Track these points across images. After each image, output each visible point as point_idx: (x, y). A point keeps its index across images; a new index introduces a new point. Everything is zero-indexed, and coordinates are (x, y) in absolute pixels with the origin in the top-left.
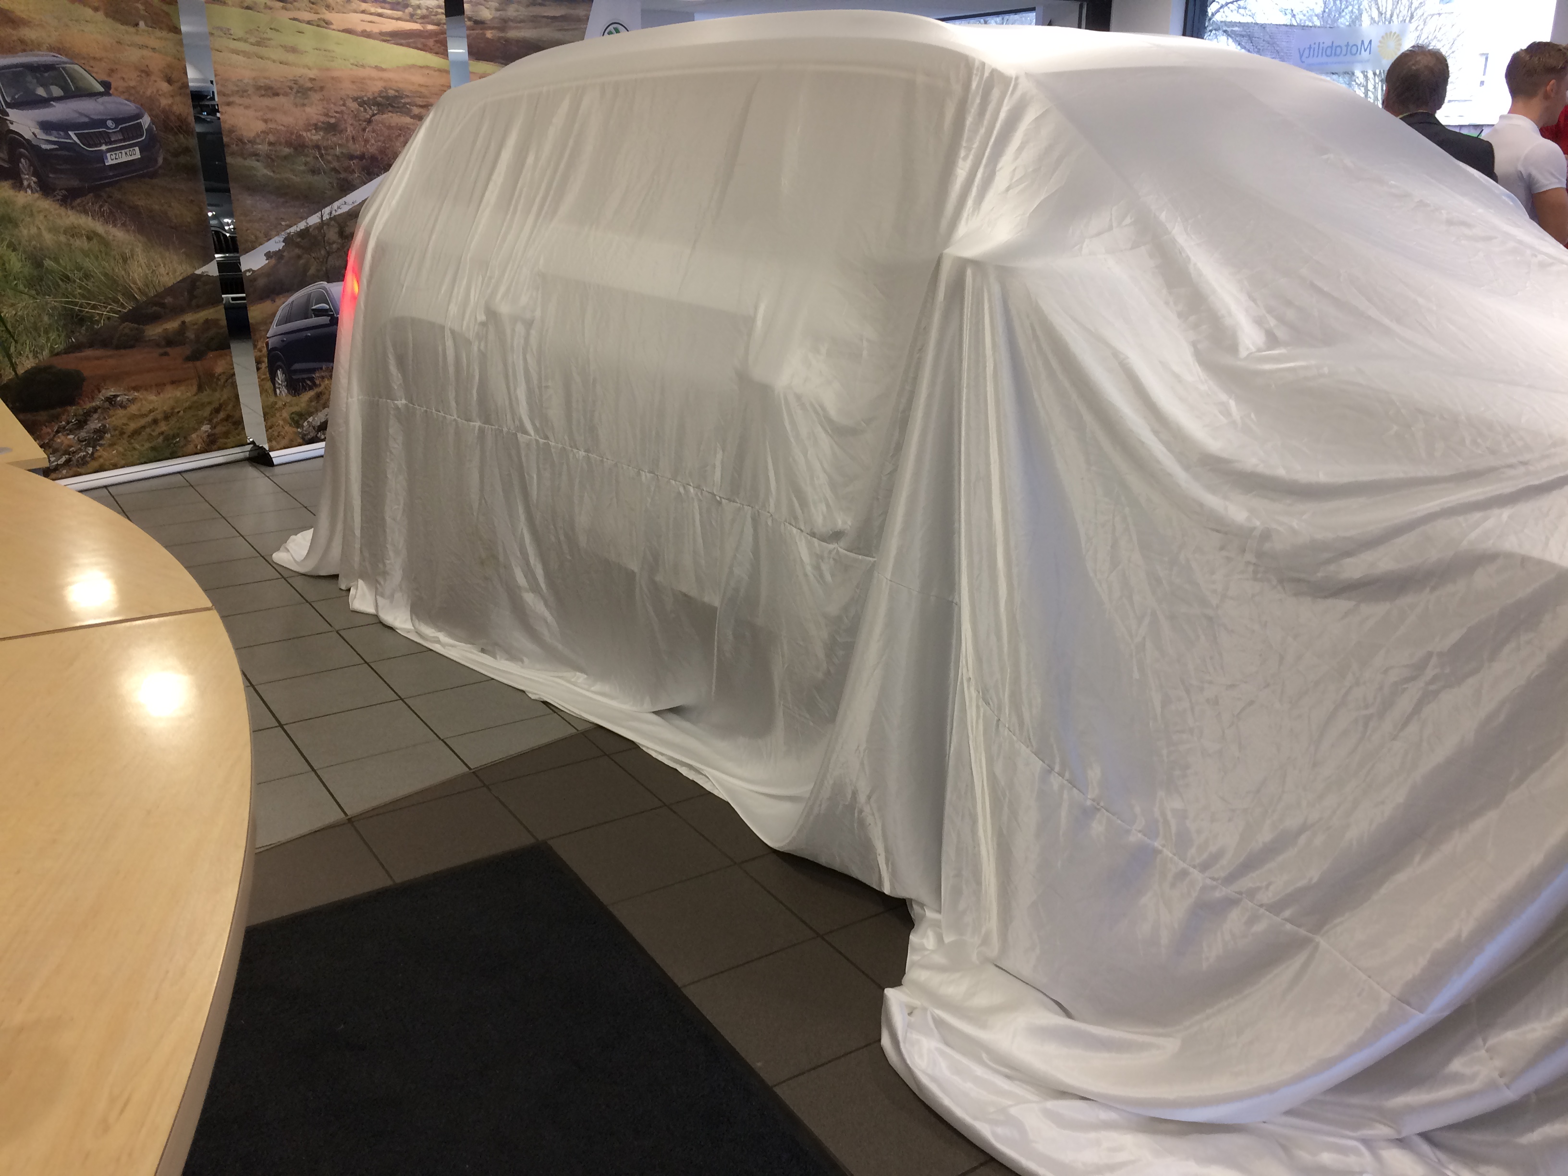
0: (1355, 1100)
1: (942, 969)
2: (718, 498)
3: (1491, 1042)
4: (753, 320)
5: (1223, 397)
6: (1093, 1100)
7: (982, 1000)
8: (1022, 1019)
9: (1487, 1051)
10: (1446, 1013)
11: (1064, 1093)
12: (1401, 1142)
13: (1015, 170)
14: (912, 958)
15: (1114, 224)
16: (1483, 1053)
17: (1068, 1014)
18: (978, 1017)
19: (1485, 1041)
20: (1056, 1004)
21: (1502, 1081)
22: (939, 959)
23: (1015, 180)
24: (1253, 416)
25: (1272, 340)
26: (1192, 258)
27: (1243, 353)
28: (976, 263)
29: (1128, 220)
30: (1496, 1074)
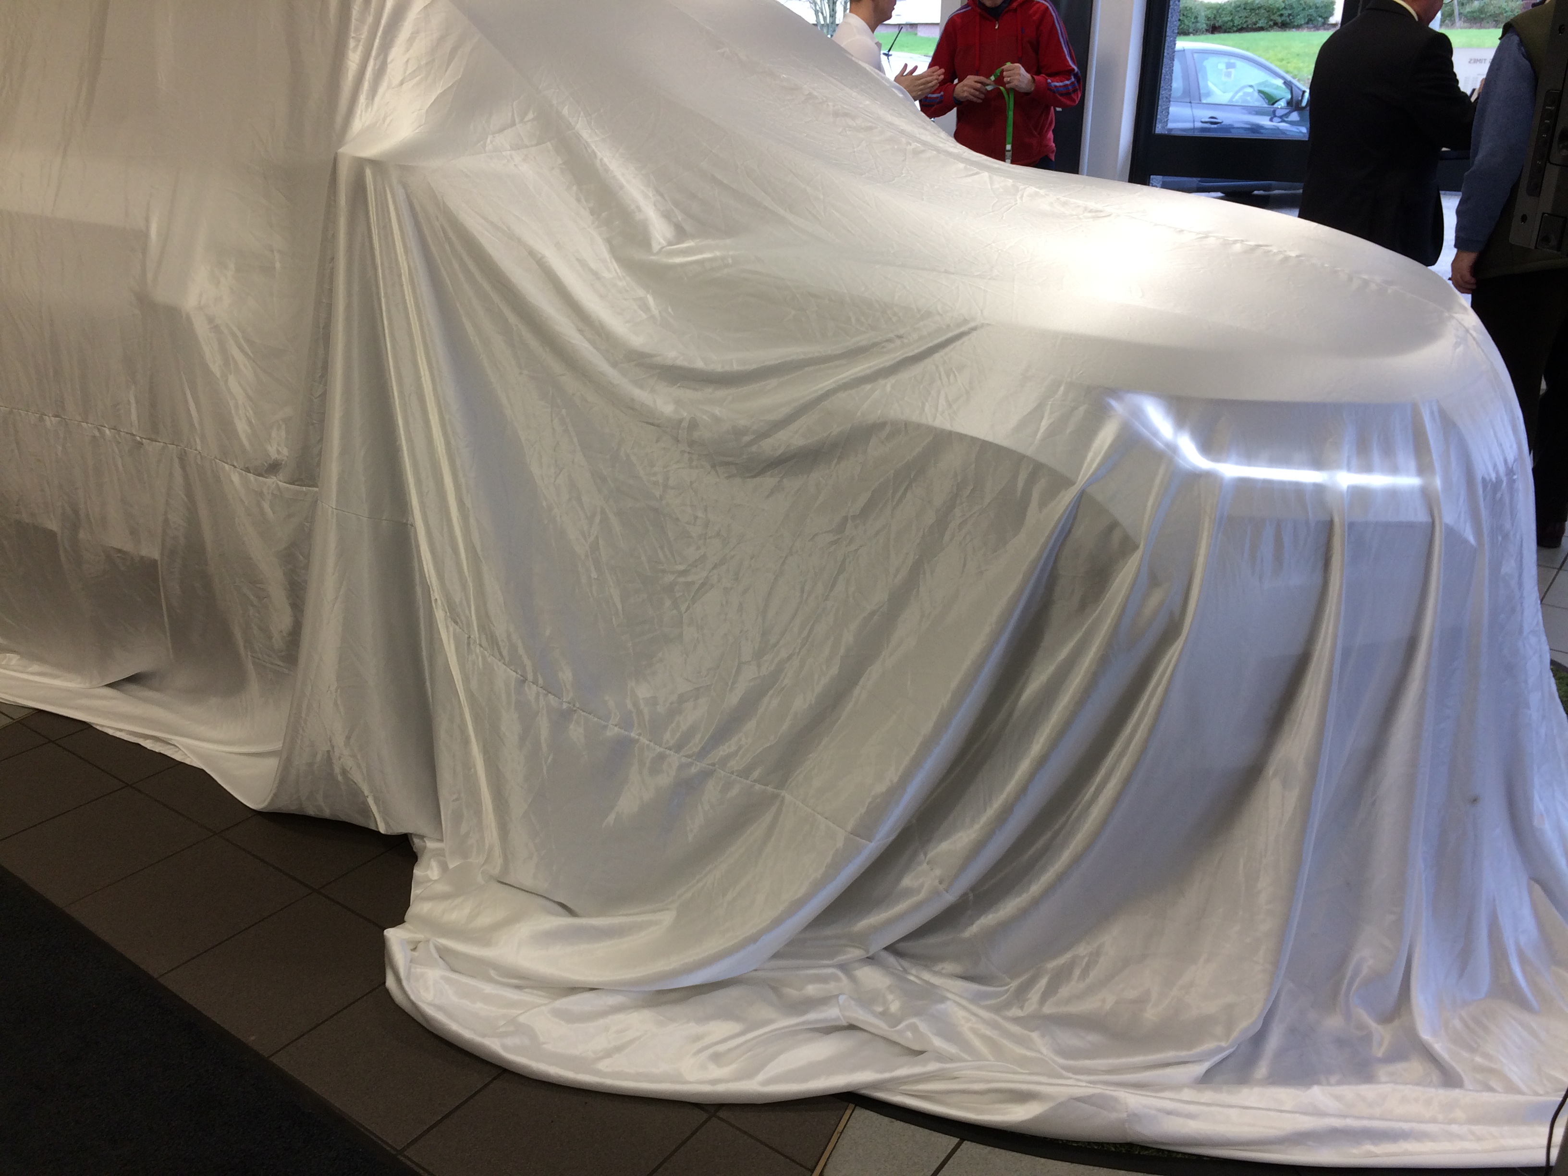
0: (829, 931)
1: (444, 897)
2: (138, 438)
3: (931, 855)
4: (146, 235)
5: (641, 292)
6: (600, 989)
7: (485, 919)
8: (525, 929)
9: (928, 863)
10: (892, 838)
11: (573, 989)
12: (871, 960)
13: (408, 61)
14: (416, 891)
15: (517, 120)
16: (925, 866)
17: (570, 912)
18: (484, 936)
19: (925, 855)
20: (561, 906)
21: (941, 887)
22: (442, 888)
23: (409, 72)
24: (670, 310)
25: (681, 233)
26: (599, 154)
27: (656, 247)
28: (375, 163)
29: (530, 116)
30: (937, 882)
